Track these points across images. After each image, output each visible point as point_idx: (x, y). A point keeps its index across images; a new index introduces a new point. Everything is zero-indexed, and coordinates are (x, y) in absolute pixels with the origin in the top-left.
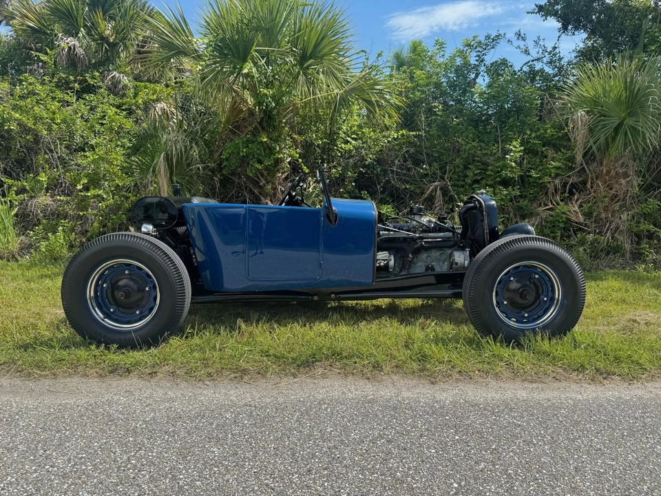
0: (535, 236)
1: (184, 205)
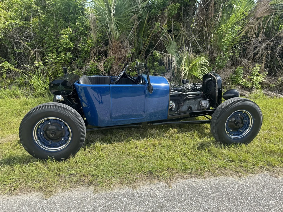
1: (76, 83)
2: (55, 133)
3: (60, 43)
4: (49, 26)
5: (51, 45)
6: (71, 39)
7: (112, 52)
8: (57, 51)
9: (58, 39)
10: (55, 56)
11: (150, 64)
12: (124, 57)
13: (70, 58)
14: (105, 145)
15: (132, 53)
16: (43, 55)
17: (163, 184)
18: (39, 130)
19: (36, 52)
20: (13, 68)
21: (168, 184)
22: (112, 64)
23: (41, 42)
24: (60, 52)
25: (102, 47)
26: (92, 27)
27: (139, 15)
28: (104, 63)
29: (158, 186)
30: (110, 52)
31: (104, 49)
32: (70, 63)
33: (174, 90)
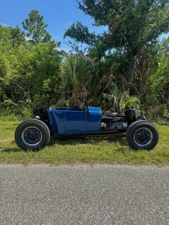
0: (146, 121)
1: (47, 110)
2: (33, 136)
3: (43, 88)
4: (37, 78)
5: (37, 89)
6: (50, 86)
7: (75, 94)
8: (41, 93)
9: (42, 86)
10: (39, 96)
11: (100, 102)
12: (82, 97)
13: (48, 98)
14: (61, 146)
15: (88, 95)
16: (32, 95)
17: (89, 165)
18: (25, 134)
19: (28, 93)
20: (13, 103)
21: (91, 165)
22: (74, 102)
23: (31, 88)
24: (43, 94)
25: (68, 91)
26: (62, 79)
27: (93, 71)
28: (69, 101)
29: (86, 167)
30: (73, 94)
31: (70, 92)
32: (48, 100)
33: (106, 116)
